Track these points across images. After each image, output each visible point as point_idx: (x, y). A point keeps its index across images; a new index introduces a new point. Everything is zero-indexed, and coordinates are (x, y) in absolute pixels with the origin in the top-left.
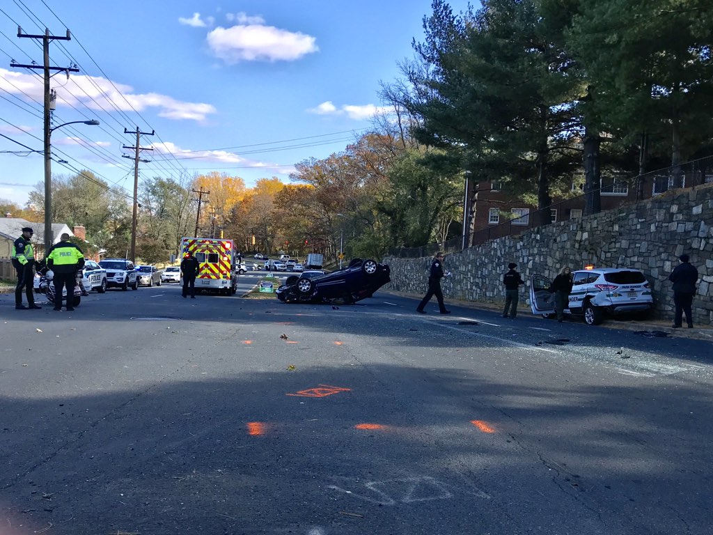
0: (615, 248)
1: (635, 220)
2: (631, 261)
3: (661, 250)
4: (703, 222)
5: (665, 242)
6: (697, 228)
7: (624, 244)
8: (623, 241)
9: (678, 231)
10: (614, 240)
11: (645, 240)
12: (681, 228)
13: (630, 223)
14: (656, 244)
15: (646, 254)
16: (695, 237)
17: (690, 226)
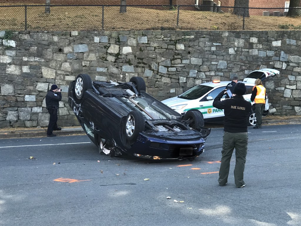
0: (181, 63)
1: (208, 44)
2: (206, 76)
3: (244, 67)
4: (282, 52)
5: (247, 62)
6: (278, 55)
7: (194, 61)
8: (193, 59)
9: (259, 56)
10: (180, 57)
11: (223, 60)
12: (262, 54)
13: (201, 44)
14: (238, 63)
15: (227, 70)
16: (277, 61)
17: (270, 53)
